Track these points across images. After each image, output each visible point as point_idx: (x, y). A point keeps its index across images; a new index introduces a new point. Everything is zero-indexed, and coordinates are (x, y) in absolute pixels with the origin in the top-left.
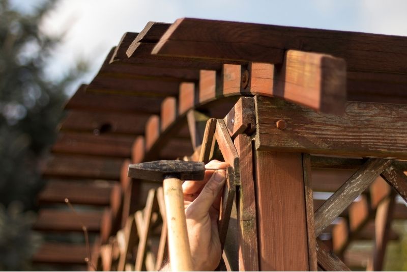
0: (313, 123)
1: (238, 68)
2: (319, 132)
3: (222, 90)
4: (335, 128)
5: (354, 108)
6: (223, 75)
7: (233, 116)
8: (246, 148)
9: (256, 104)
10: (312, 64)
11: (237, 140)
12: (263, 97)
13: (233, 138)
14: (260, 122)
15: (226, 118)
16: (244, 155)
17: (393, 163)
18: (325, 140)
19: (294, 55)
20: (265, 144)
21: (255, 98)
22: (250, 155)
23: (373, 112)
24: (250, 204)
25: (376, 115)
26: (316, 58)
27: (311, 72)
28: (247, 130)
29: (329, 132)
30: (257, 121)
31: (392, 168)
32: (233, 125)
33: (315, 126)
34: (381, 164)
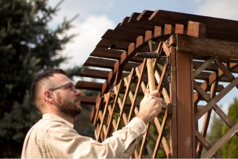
0: (194, 44)
1: (171, 26)
2: (196, 47)
3: (164, 33)
4: (200, 46)
5: (207, 40)
6: (164, 28)
7: (169, 40)
8: (173, 50)
9: (177, 37)
10: (196, 25)
11: (170, 48)
12: (179, 35)
13: (169, 47)
14: (178, 43)
15: (166, 41)
16: (173, 52)
17: (218, 58)
18: (197, 49)
19: (191, 22)
20: (179, 49)
21: (177, 35)
22: (174, 52)
23: (212, 42)
24: (174, 67)
25: (213, 43)
26: (198, 23)
27: (196, 27)
28: (174, 45)
29: (199, 47)
30: (177, 42)
31: (217, 60)
32: (169, 43)
33: (195, 45)
34: (214, 58)
